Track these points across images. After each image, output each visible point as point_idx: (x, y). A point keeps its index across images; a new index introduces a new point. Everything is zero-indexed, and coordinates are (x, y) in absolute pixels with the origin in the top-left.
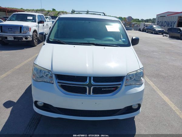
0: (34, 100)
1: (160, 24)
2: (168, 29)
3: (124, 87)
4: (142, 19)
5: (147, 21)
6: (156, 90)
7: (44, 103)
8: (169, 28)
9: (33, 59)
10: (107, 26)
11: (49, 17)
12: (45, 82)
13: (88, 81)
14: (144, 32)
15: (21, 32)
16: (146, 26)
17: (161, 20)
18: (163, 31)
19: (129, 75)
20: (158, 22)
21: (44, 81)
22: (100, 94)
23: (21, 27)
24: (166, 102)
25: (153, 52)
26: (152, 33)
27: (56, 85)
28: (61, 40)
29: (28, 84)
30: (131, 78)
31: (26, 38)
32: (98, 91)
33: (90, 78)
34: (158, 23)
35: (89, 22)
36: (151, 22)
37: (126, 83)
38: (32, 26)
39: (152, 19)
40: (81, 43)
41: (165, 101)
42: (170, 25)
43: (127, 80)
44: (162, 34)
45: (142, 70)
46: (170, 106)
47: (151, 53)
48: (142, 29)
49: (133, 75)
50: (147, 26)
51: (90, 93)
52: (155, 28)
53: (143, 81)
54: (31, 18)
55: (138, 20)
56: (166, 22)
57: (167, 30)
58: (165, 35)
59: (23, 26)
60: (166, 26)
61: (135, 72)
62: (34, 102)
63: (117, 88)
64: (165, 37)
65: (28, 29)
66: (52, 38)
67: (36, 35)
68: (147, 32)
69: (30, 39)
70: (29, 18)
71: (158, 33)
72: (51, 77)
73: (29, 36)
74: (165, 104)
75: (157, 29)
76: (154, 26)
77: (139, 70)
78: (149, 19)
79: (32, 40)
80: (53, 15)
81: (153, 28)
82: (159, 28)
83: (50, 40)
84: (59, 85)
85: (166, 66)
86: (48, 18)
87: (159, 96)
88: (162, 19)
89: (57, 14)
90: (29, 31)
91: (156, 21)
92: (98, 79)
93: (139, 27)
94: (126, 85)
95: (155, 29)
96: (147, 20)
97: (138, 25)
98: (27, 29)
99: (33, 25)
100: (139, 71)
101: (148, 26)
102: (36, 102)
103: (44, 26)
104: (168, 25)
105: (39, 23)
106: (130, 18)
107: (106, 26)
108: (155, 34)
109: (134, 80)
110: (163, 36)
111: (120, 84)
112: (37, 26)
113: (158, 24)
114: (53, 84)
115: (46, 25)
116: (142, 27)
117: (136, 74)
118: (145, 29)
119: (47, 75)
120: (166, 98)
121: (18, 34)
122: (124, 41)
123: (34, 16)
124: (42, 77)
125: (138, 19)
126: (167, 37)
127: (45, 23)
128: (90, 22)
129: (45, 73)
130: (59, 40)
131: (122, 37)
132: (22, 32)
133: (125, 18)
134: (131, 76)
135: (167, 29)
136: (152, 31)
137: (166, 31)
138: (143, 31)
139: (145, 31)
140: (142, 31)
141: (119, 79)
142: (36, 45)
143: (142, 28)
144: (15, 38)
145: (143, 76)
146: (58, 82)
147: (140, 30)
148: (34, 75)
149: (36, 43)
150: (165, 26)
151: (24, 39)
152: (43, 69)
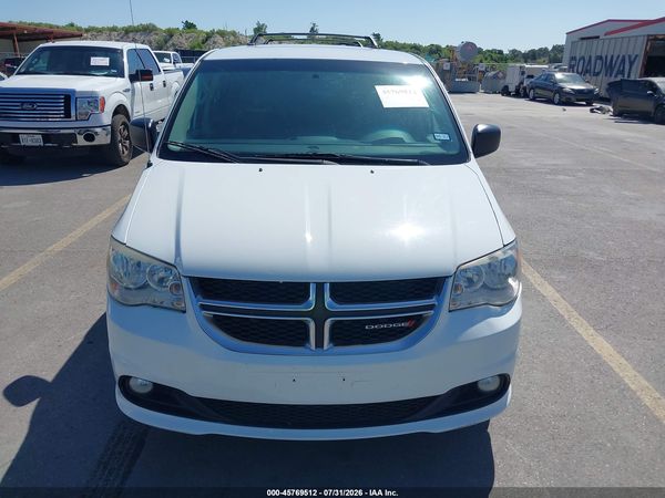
0: (119, 371)
1: (581, 67)
2: (609, 84)
3: (444, 317)
4: (514, 51)
5: (533, 56)
6: (566, 317)
7: (155, 384)
8: (612, 79)
9: (114, 214)
10: (380, 89)
11: (171, 53)
12: (155, 307)
13: (312, 297)
14: (522, 100)
15: (68, 115)
16: (529, 77)
17: (583, 54)
18: (591, 91)
19: (465, 270)
20: (573, 58)
21: (149, 305)
22: (357, 343)
23: (68, 97)
24: (605, 362)
25: (555, 171)
26: (550, 101)
27: (193, 318)
28: (212, 147)
29: (98, 307)
30: (470, 281)
31: (90, 137)
32: (349, 335)
33: (320, 287)
34: (573, 63)
35: (315, 76)
36: (547, 59)
37: (453, 300)
38: (110, 89)
39: (550, 48)
40: (287, 156)
41: (598, 357)
42: (616, 69)
43: (456, 287)
44: (589, 104)
45: (510, 249)
46: (617, 374)
47: (549, 177)
48: (512, 88)
49: (477, 270)
50: (532, 77)
51: (319, 343)
52: (561, 81)
53: (516, 291)
54: (105, 61)
55: (497, 56)
56: (601, 58)
57: (607, 90)
58: (598, 106)
59: (74, 91)
60: (604, 71)
61: (486, 260)
62: (117, 379)
63: (418, 320)
64: (598, 116)
65: (95, 101)
66: (179, 138)
67: (124, 123)
68: (534, 99)
69: (103, 139)
70: (96, 61)
71: (573, 99)
72: (178, 287)
73: (98, 130)
74: (600, 366)
75: (569, 87)
76: (559, 76)
77: (499, 252)
78: (540, 50)
79: (109, 142)
80: (186, 46)
81: (555, 83)
82: (575, 82)
83: (171, 147)
84: (207, 318)
85: (602, 224)
86: (168, 56)
87: (577, 336)
88: (587, 49)
89: (203, 43)
90: (97, 108)
91: (566, 56)
92: (348, 290)
93: (502, 81)
94: (452, 307)
95: (561, 84)
96: (533, 51)
97: (501, 75)
98: (89, 103)
99: (111, 86)
100: (500, 255)
101: (536, 76)
102: (125, 380)
103: (152, 88)
104: (609, 68)
105: (133, 78)
106: (469, 48)
107: (377, 88)
108: (561, 103)
109: (485, 286)
110: (592, 111)
111: (431, 307)
112: (127, 90)
113: (571, 68)
114: (184, 312)
115: (162, 84)
116: (513, 81)
117: (490, 264)
118: (525, 89)
119: (161, 280)
120: (602, 346)
121: (57, 124)
122: (443, 144)
123: (113, 54)
124: (145, 286)
125: (501, 52)
126: (607, 116)
127: (158, 79)
128: (318, 73)
129: (152, 273)
130: (205, 146)
131: (436, 128)
132: (73, 113)
133: (451, 49)
134: (469, 275)
135: (605, 85)
136: (551, 94)
137: (604, 93)
138: (517, 94)
139: (526, 96)
140: (514, 96)
141: (427, 287)
142: (126, 160)
143: (513, 83)
144: (46, 138)
145: (514, 274)
146: (204, 307)
147: (505, 92)
148: (112, 281)
149: (126, 152)
150: (598, 74)
151: (81, 141)
152: (144, 260)
